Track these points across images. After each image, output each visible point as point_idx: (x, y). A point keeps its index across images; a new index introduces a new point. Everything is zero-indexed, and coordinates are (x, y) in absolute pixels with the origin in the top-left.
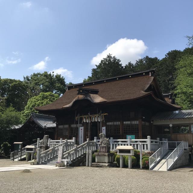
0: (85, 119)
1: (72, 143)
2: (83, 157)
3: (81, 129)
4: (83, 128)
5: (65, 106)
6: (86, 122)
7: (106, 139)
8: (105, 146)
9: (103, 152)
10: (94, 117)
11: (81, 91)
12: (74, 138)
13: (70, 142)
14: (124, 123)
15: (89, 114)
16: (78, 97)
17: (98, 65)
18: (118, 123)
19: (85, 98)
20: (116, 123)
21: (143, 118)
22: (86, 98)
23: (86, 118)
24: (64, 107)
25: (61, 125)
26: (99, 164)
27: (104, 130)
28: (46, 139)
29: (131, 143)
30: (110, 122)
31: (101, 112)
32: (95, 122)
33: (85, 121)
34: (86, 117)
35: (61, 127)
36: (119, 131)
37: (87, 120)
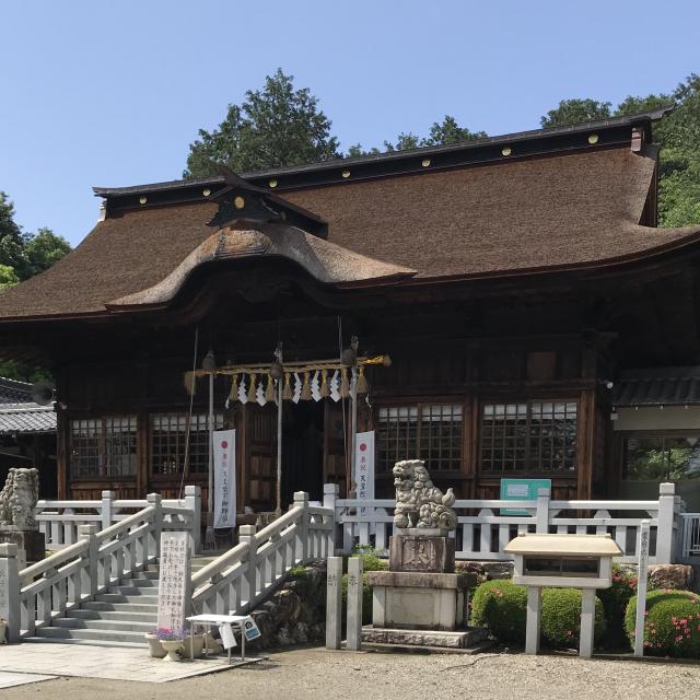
0: (243, 384)
1: (181, 517)
2: (290, 596)
3: (225, 445)
4: (230, 436)
5: (129, 300)
6: (253, 405)
7: (434, 492)
8: (430, 532)
9: (421, 567)
10: (301, 376)
11: (240, 203)
12: (190, 489)
13: (174, 514)
14: (488, 410)
15: (278, 354)
16: (222, 244)
17: (211, 133)
18: (450, 413)
19: (265, 246)
20: (437, 412)
21: (605, 386)
22: (274, 250)
23: (253, 379)
24: (118, 302)
25: (88, 418)
26: (403, 637)
27: (363, 447)
28: (27, 493)
29: (556, 521)
30: (399, 405)
31: (355, 346)
32: (307, 404)
33: (243, 399)
34: (248, 376)
35: (86, 428)
36: (457, 454)
37: (260, 392)
